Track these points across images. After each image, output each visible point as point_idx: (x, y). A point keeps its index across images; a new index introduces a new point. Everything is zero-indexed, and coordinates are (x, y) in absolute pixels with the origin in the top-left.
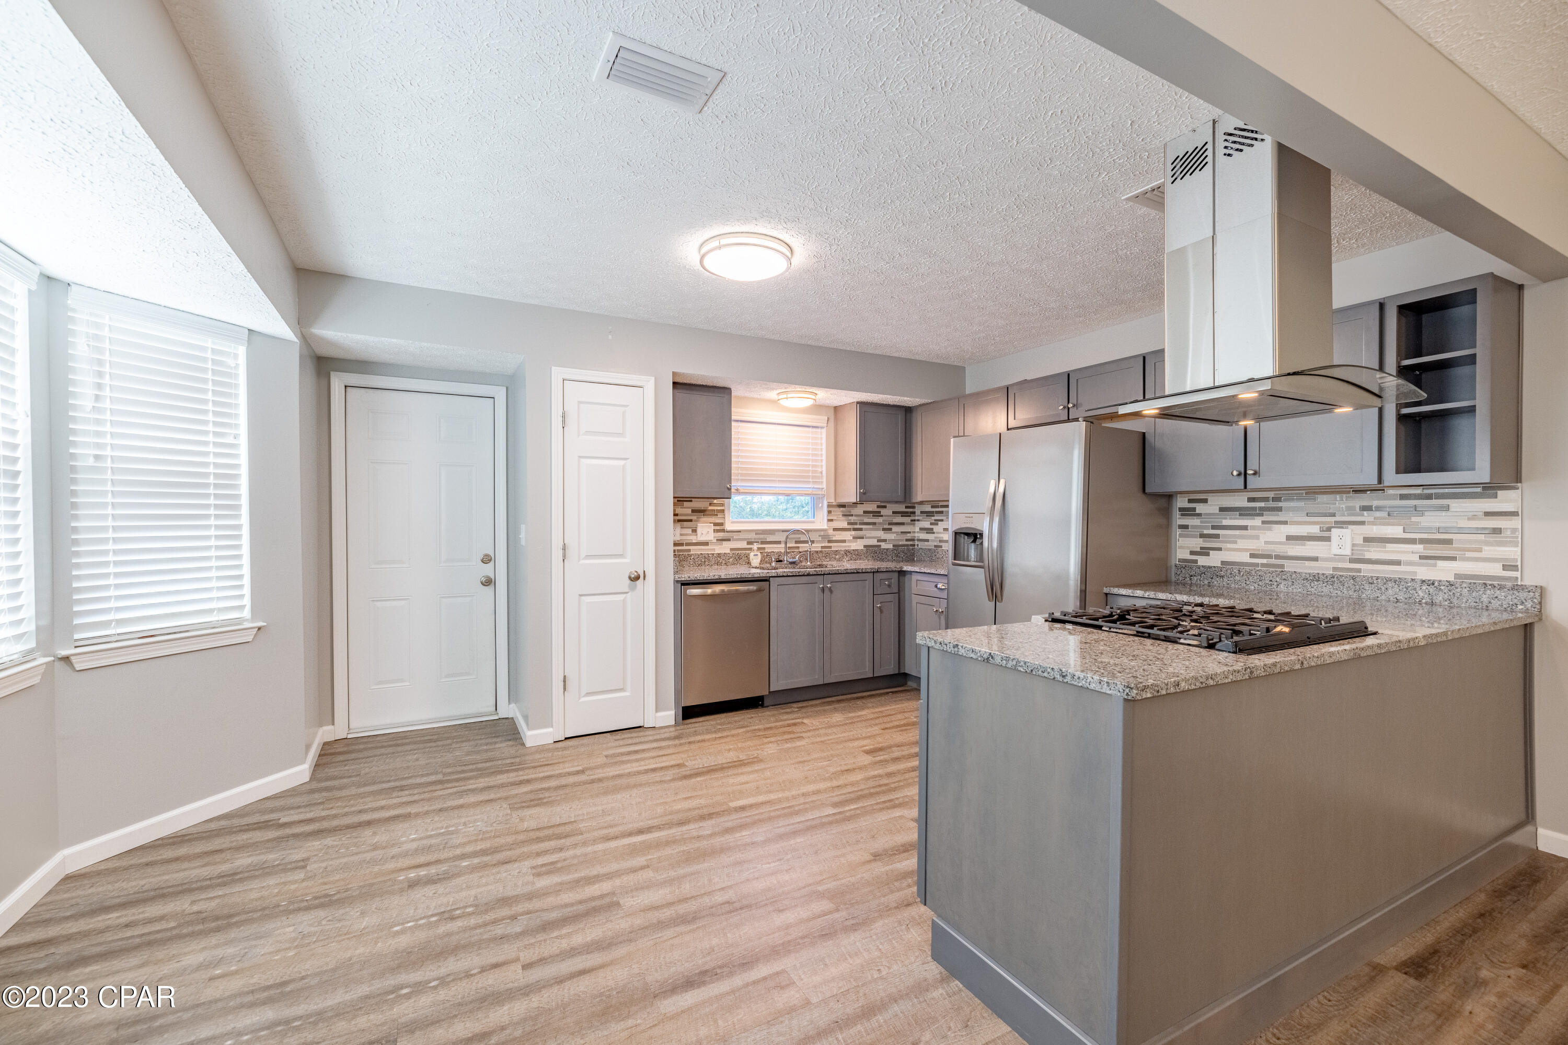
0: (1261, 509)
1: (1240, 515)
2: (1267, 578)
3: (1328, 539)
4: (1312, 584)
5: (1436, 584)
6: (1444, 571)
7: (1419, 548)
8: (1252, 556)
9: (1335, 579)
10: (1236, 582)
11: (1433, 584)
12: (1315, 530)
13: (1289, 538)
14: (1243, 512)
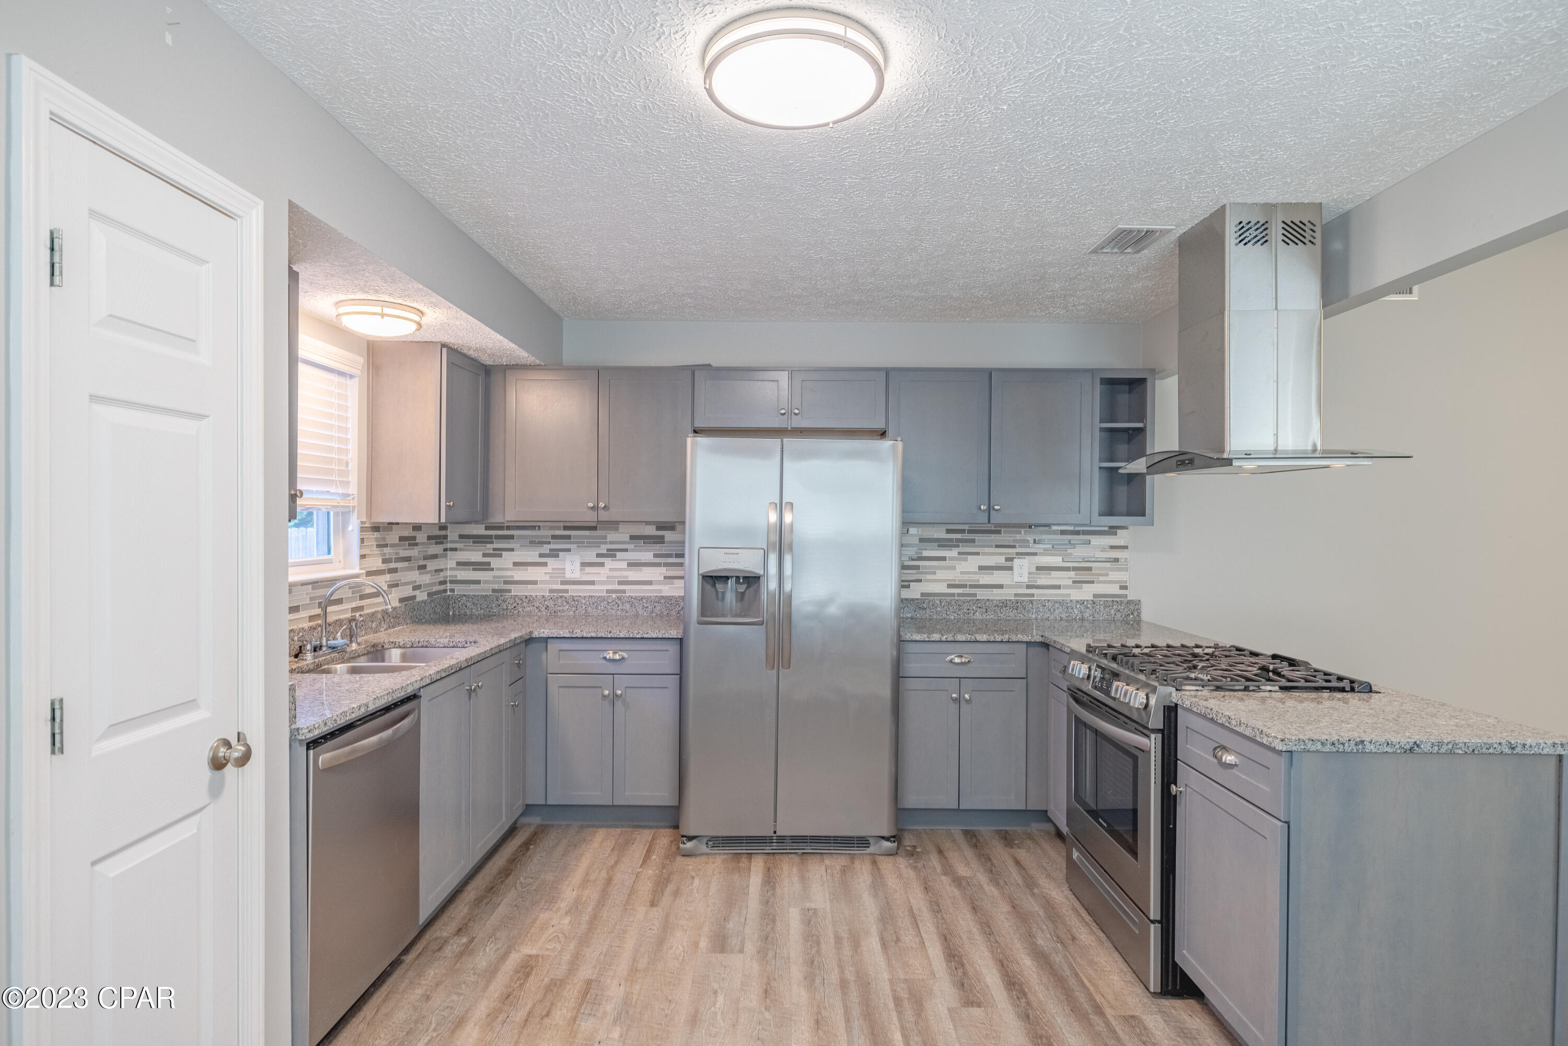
0: (958, 540)
1: (939, 546)
2: (965, 606)
3: (1011, 568)
4: (1002, 610)
5: (1085, 603)
6: (1086, 593)
8: (949, 586)
9: (1019, 604)
10: (938, 613)
11: (1083, 603)
12: (1001, 560)
13: (981, 568)
14: (943, 544)
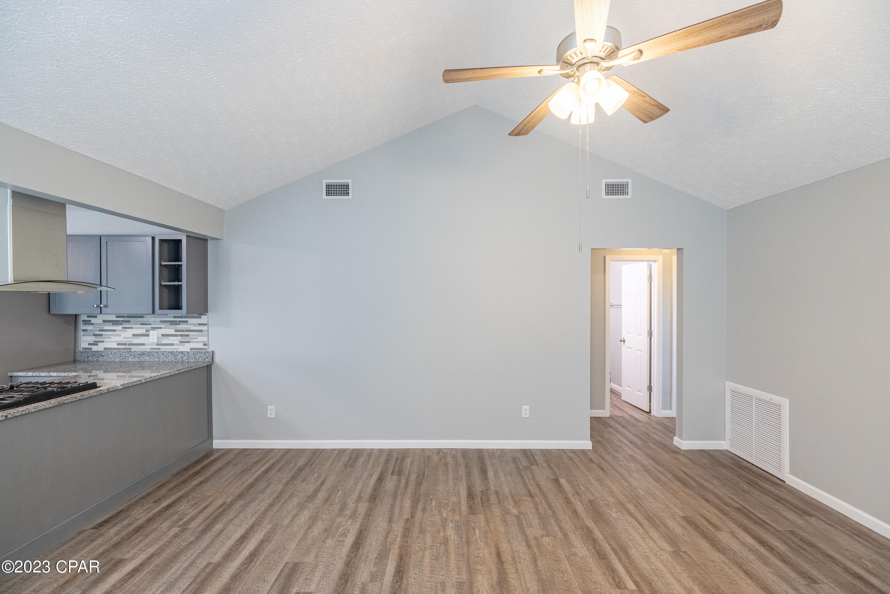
0: (122, 321)
1: (113, 324)
2: (124, 355)
3: (148, 335)
4: (142, 357)
5: (184, 353)
6: (186, 348)
7: (179, 338)
8: (118, 344)
9: (150, 353)
10: (110, 358)
12: (143, 331)
13: (134, 335)
14: (114, 323)
